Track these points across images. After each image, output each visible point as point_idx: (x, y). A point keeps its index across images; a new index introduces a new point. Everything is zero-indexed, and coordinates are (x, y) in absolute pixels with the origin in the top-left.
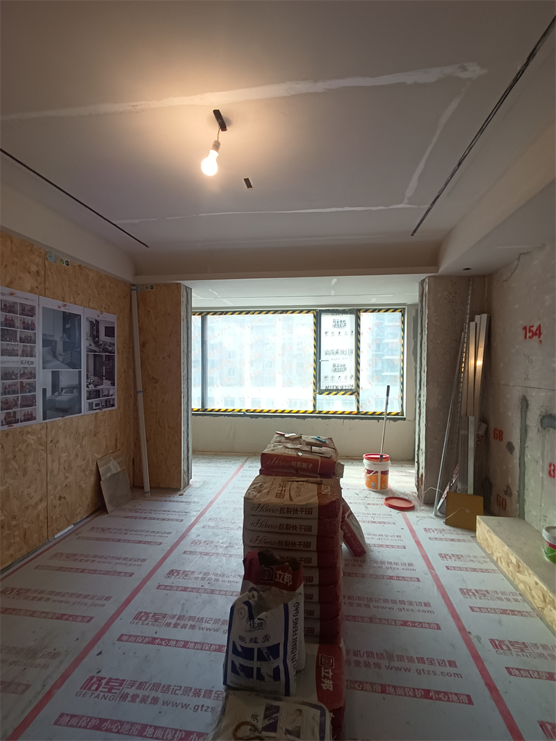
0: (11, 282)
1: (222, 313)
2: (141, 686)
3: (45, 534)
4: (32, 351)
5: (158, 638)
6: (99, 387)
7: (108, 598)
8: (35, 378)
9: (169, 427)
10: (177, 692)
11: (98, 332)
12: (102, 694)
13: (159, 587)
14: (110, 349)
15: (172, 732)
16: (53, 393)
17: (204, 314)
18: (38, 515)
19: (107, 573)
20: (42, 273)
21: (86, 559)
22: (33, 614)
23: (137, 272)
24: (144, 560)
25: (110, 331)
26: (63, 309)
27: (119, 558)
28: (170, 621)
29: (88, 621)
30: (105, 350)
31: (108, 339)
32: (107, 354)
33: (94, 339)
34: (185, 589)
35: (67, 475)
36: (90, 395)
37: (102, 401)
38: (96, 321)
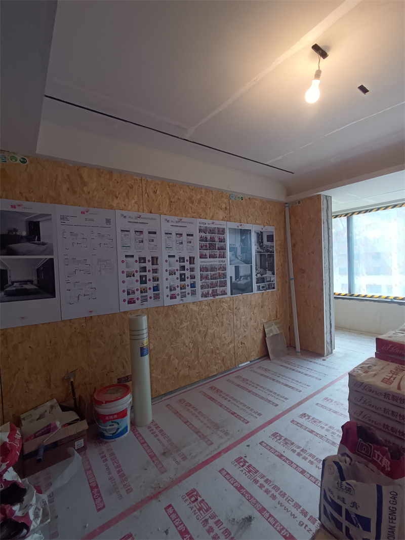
0: (213, 216)
1: (366, 211)
2: (267, 481)
3: (234, 362)
4: (224, 254)
5: (285, 457)
6: (264, 276)
7: (260, 414)
8: (226, 270)
9: (314, 306)
10: (290, 502)
11: (262, 239)
12: (244, 471)
13: (293, 421)
14: (271, 250)
15: (280, 526)
16: (236, 280)
17: (349, 215)
18: (230, 351)
19: (262, 398)
20: (228, 207)
21: (253, 385)
22: (221, 406)
23: (289, 193)
24: (286, 399)
25: (270, 238)
26: (240, 228)
27: (271, 392)
28: (295, 449)
29: (246, 423)
30: (268, 251)
31: (269, 244)
32: (269, 253)
33: (260, 244)
34: (312, 432)
35: (246, 330)
36: (258, 281)
37: (266, 285)
38: (261, 232)
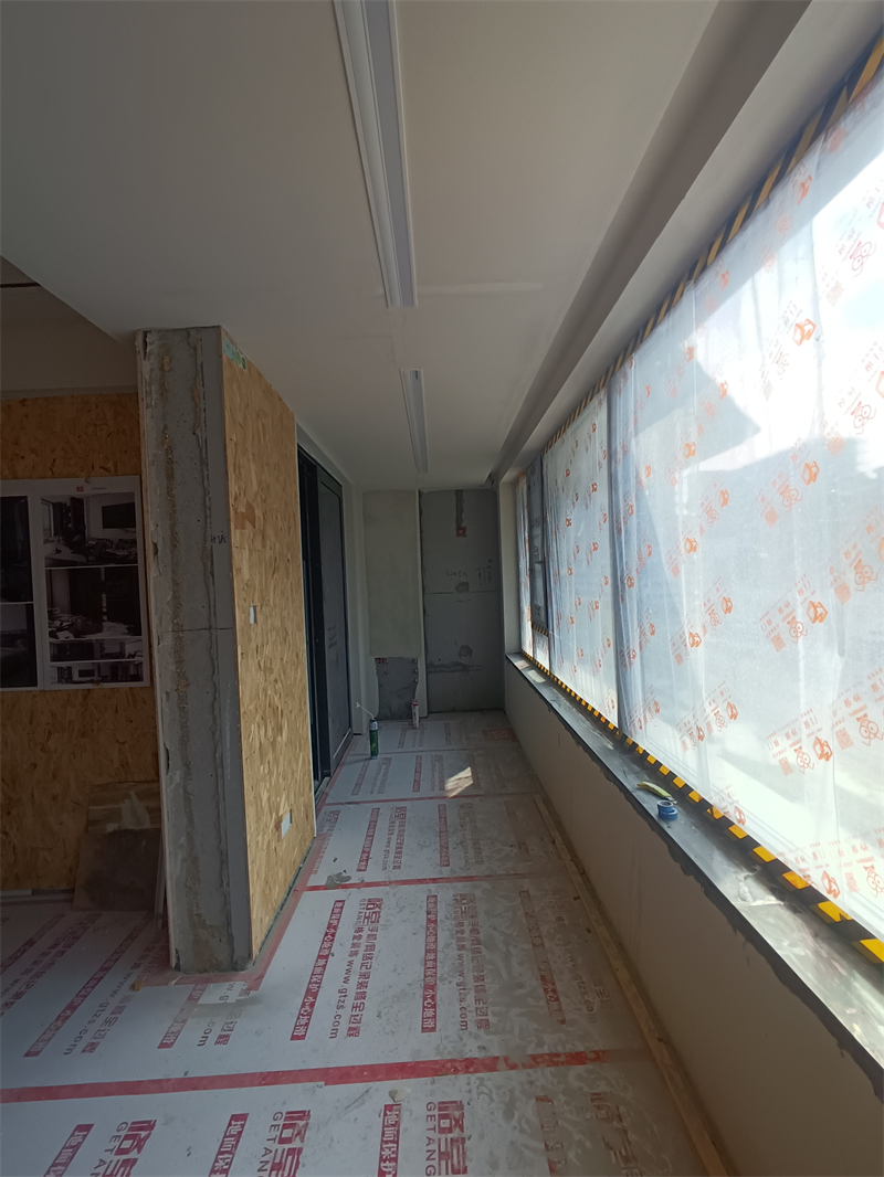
6: (90, 637)
11: (81, 521)
14: (120, 553)
25: (118, 516)
30: (107, 558)
31: (114, 534)
32: (112, 565)
33: (68, 538)
36: (60, 653)
37: (99, 667)
38: (73, 499)
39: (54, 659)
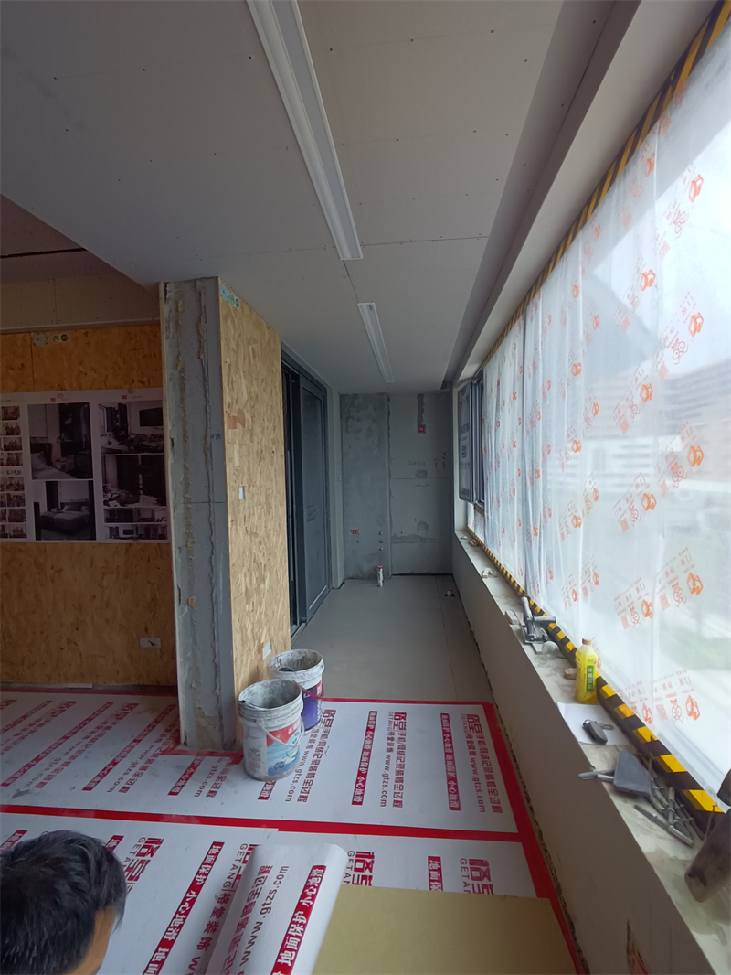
4: (18, 459)
6: (131, 506)
11: (125, 421)
16: (49, 510)
20: (29, 363)
25: (152, 417)
26: (58, 401)
30: (142, 448)
31: (148, 431)
32: (146, 454)
33: (116, 433)
36: (112, 516)
37: (137, 528)
38: (120, 405)
39: (108, 520)
